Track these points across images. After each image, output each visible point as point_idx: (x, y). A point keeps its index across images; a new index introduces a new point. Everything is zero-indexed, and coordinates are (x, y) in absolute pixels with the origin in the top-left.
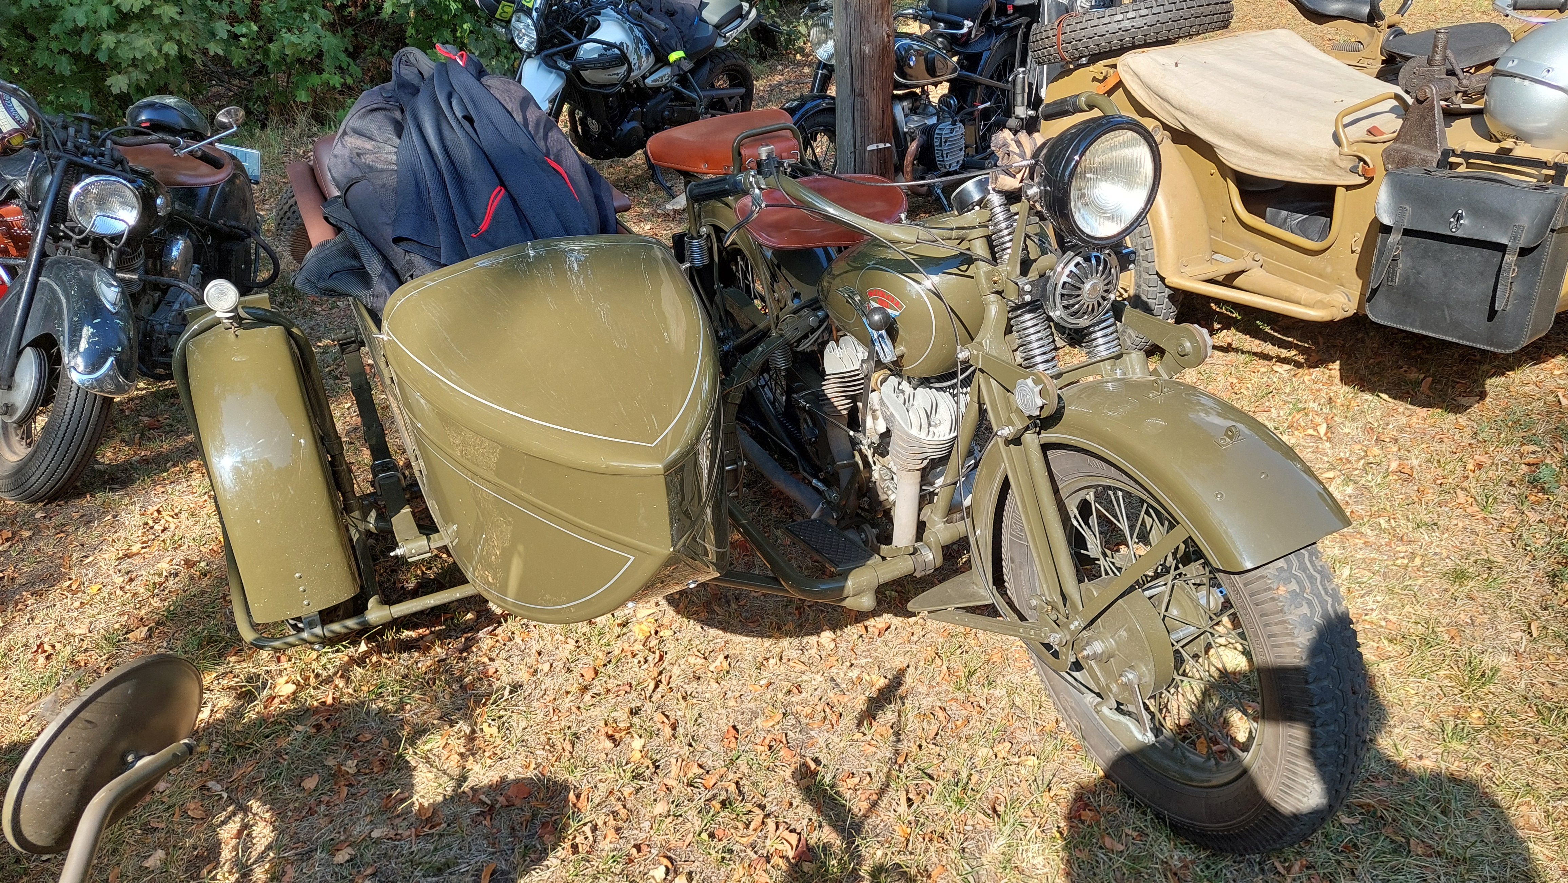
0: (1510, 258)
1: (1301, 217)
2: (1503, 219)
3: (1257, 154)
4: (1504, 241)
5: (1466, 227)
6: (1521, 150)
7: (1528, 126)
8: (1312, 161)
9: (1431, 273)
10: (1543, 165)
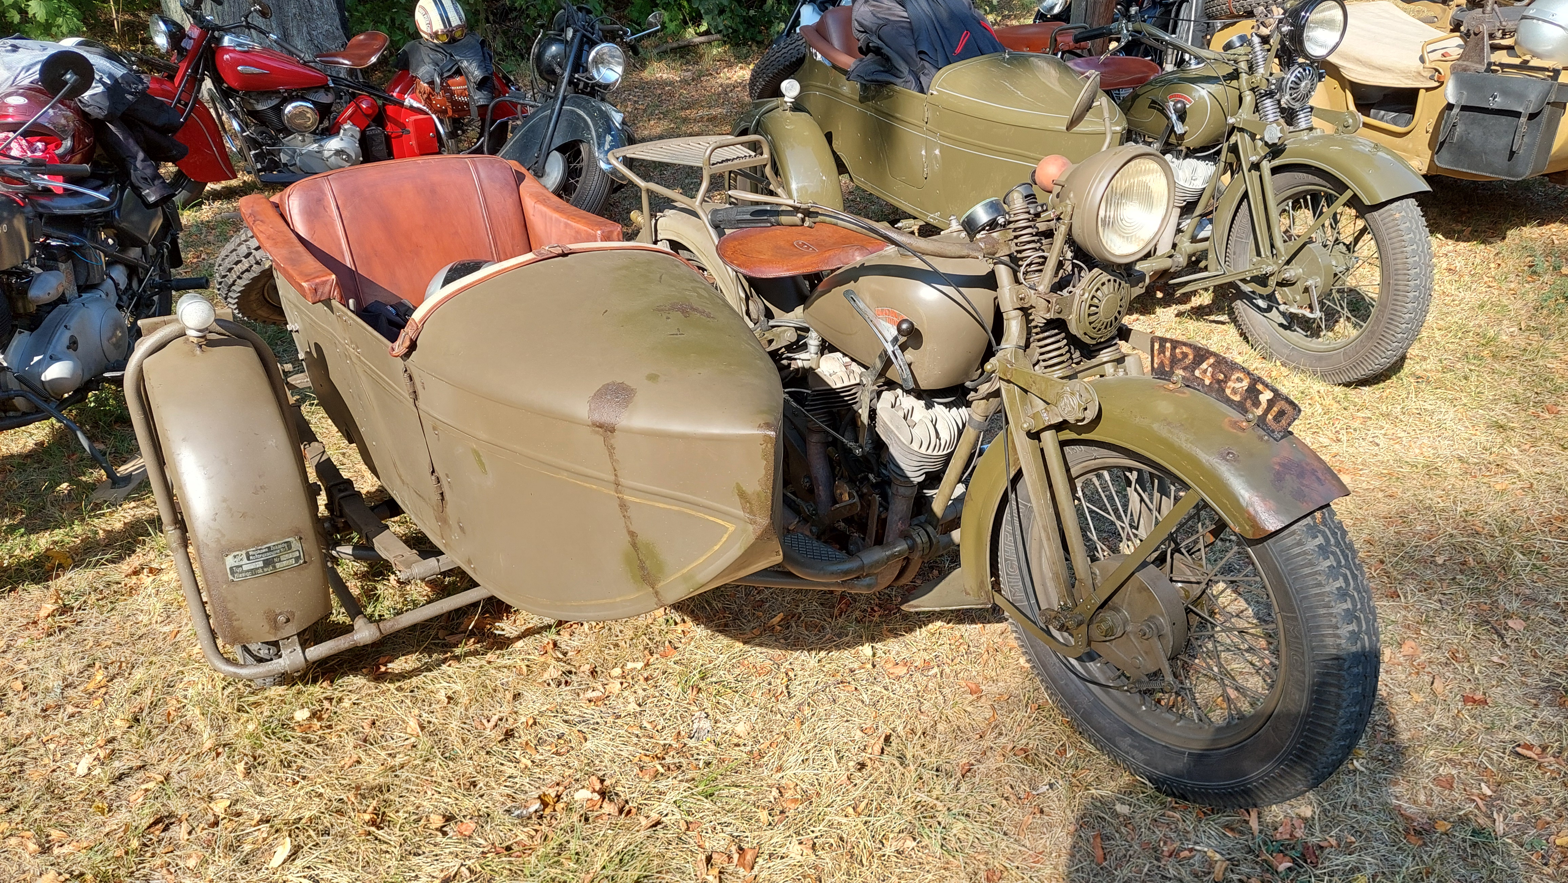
0: (1523, 120)
1: (1394, 114)
2: (1520, 97)
3: (1369, 71)
4: (1520, 110)
5: (1498, 102)
6: (1534, 63)
7: (1540, 49)
8: (1405, 74)
9: (1476, 134)
10: (1547, 70)
